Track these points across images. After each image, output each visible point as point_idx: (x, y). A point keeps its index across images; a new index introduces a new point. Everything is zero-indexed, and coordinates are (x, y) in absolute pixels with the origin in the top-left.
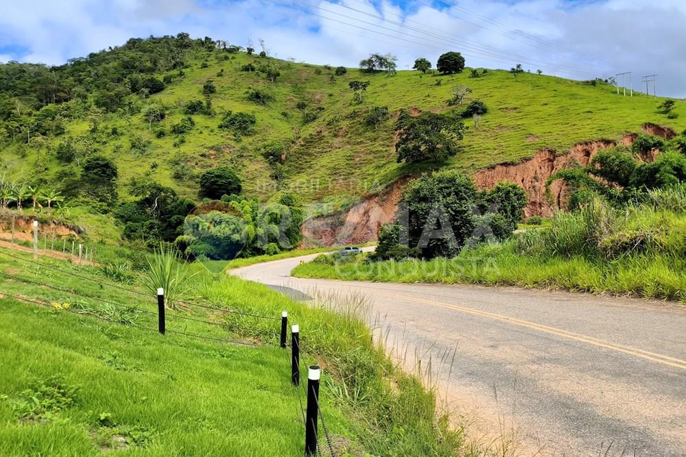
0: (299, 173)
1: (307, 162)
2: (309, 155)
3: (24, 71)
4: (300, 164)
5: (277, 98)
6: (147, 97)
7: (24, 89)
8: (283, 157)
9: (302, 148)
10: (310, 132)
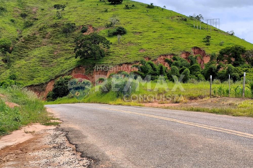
0: (20, 59)
1: (25, 53)
2: (27, 48)
4: (21, 54)
5: (8, 9)
8: (11, 48)
9: (23, 44)
10: (28, 34)
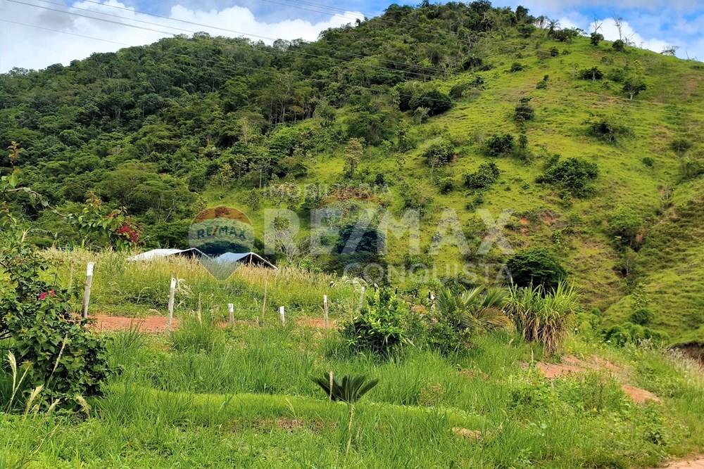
0: (663, 267)
1: (679, 250)
2: (685, 238)
3: (219, 52)
4: (668, 253)
5: (638, 131)
6: (424, 120)
7: (238, 95)
8: (639, 238)
9: (673, 225)
10: (690, 197)
